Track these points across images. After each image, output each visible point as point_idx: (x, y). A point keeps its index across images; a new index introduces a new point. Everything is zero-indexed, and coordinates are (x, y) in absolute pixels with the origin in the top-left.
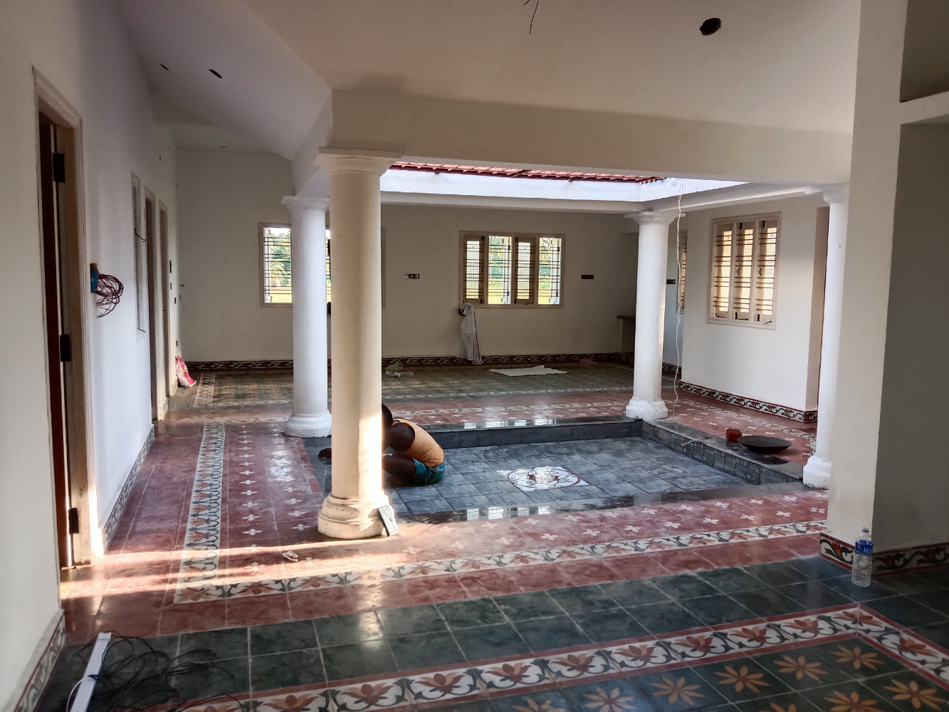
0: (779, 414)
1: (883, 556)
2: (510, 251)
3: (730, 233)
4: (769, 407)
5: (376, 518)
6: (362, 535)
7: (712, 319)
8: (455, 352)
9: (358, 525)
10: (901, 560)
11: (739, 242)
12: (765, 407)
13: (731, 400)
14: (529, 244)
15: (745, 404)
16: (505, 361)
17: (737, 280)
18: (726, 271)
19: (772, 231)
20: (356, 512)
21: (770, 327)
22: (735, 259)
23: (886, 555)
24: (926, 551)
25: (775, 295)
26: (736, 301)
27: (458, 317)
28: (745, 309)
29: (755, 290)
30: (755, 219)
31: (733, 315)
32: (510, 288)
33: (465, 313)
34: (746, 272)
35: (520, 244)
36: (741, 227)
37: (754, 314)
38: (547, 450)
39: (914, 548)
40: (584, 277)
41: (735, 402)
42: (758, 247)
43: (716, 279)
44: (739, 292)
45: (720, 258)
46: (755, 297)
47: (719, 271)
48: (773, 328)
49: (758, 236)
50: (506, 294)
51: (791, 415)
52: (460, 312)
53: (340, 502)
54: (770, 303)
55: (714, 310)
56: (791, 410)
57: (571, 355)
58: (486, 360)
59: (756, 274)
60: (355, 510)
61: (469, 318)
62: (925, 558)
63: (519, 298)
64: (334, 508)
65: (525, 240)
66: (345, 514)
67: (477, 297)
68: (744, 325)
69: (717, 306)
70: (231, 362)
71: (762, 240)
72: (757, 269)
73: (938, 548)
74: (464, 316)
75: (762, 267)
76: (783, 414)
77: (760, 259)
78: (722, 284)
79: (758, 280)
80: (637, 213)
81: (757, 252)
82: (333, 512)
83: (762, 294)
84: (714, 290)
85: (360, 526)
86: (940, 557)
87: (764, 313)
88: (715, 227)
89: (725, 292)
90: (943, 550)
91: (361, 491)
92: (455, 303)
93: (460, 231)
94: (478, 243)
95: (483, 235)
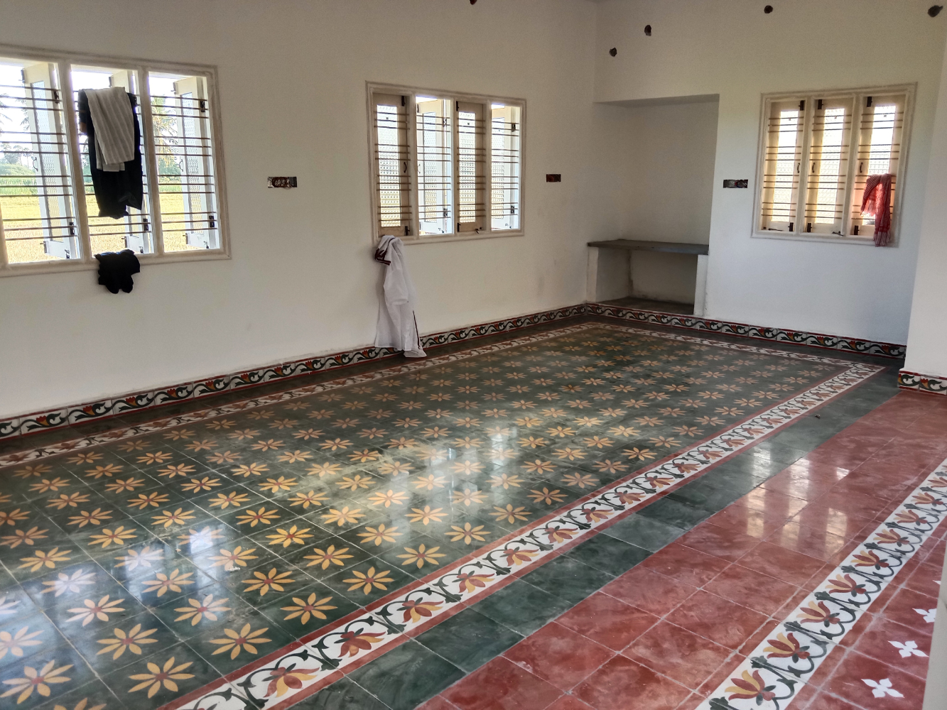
27: (374, 267)
33: (388, 257)
40: (548, 178)
52: (380, 256)
61: (396, 266)
67: (399, 224)
74: (388, 263)
92: (367, 240)
93: (367, 83)
94: (394, 109)
95: (403, 93)
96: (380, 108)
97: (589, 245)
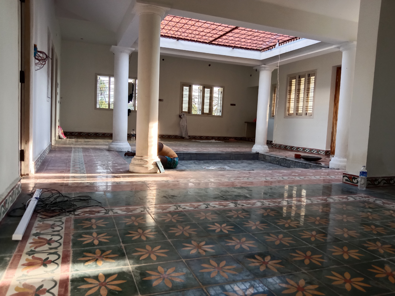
0: (315, 152)
1: (370, 179)
2: (201, 92)
3: (295, 80)
4: (310, 150)
5: (155, 165)
6: (149, 172)
7: (286, 116)
8: (177, 133)
9: (148, 167)
10: (377, 182)
11: (299, 84)
12: (309, 150)
13: (294, 149)
14: (209, 90)
15: (300, 150)
16: (198, 138)
17: (297, 99)
18: (293, 96)
19: (313, 78)
20: (147, 162)
21: (311, 117)
22: (297, 91)
23: (372, 179)
24: (387, 179)
25: (313, 104)
26: (297, 108)
27: (179, 118)
28: (300, 111)
29: (305, 103)
30: (306, 73)
31: (295, 114)
32: (201, 108)
33: (182, 117)
34: (302, 95)
35: (206, 89)
36: (300, 77)
37: (304, 112)
38: (220, 162)
39: (382, 177)
40: (232, 105)
41: (296, 150)
42: (307, 85)
43: (288, 100)
44: (298, 104)
45: (290, 91)
46: (305, 106)
47: (290, 96)
48: (313, 117)
49: (307, 80)
50: (199, 110)
51: (320, 152)
52: (180, 116)
53: (140, 158)
54: (312, 107)
55: (287, 113)
56: (319, 151)
57: (226, 137)
58: (190, 137)
59: (306, 96)
60: (146, 161)
61: (184, 119)
62: (386, 182)
63: (204, 112)
64: (137, 160)
65: (208, 88)
66: (142, 163)
67: (187, 111)
68: (300, 117)
69: (289, 111)
70: (81, 133)
71: (308, 82)
72: (306, 94)
73: (391, 178)
74: (182, 118)
75: (308, 93)
76: (316, 152)
77: (307, 90)
78: (291, 101)
79: (306, 99)
80: (259, 66)
81: (306, 87)
82: (136, 162)
83: (308, 104)
84: (287, 105)
85: (149, 168)
86: (392, 182)
87: (309, 112)
88: (289, 78)
89: (292, 105)
90: (393, 179)
91: (149, 154)
92: (178, 113)
93: (181, 82)
94: (188, 88)
95: (190, 84)
96: (184, 87)
97: (245, 122)
